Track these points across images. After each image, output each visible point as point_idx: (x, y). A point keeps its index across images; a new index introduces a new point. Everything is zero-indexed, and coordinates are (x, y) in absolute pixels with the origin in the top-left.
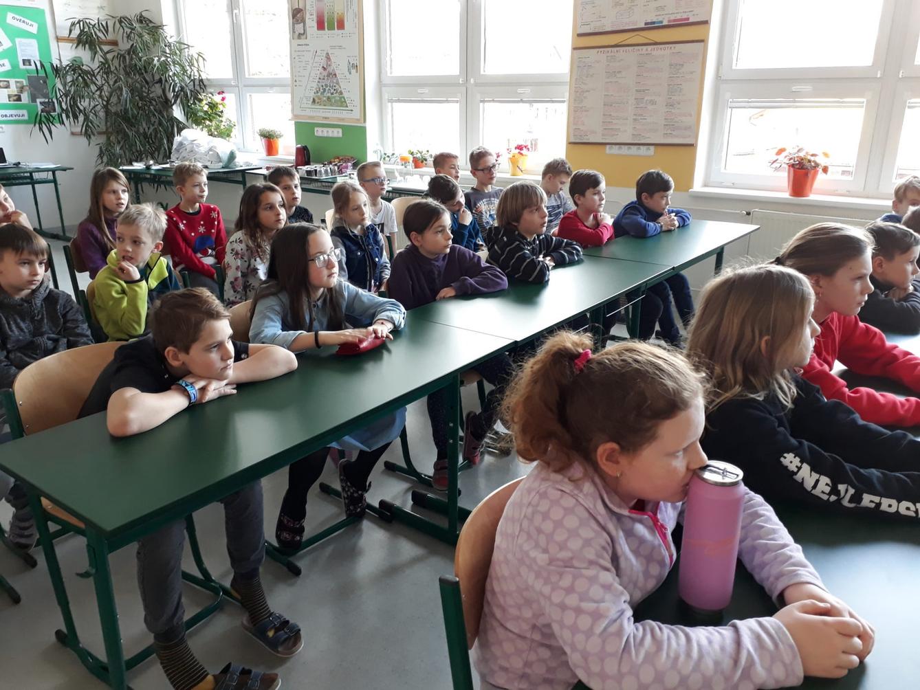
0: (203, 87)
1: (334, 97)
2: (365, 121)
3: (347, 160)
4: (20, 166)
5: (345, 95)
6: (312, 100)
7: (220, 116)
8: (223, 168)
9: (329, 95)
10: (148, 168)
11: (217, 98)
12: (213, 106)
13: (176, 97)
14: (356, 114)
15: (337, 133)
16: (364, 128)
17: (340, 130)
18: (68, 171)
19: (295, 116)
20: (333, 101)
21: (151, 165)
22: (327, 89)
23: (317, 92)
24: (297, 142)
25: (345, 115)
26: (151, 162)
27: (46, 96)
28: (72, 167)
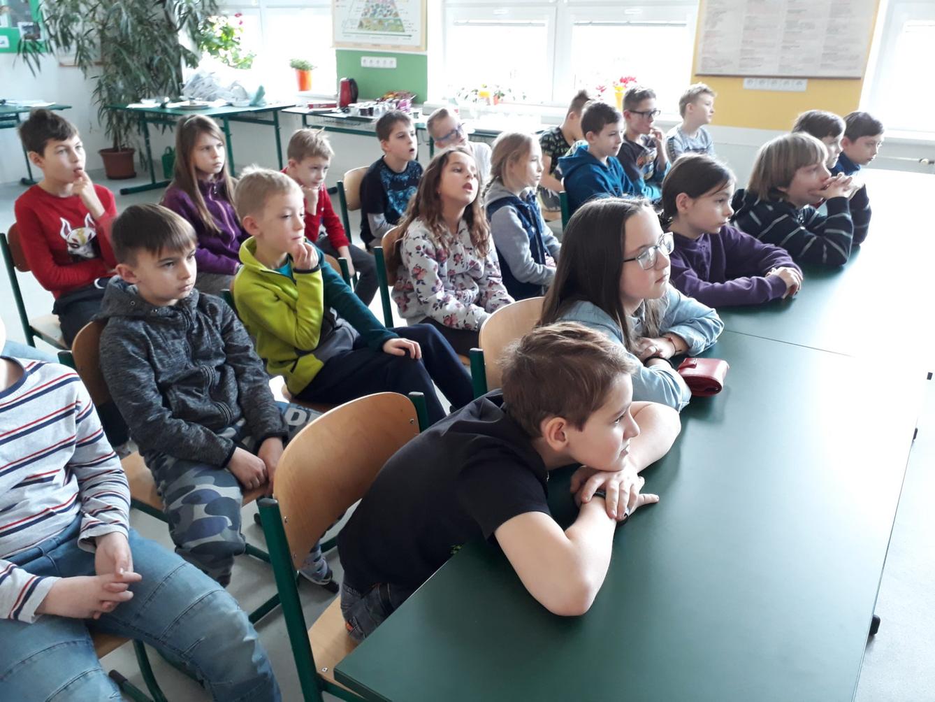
0: (214, 8)
1: (388, 20)
2: (426, 49)
3: (405, 96)
4: (6, 104)
5: (402, 16)
6: (358, 23)
7: (238, 43)
8: (251, 105)
9: (381, 17)
10: (163, 106)
11: (232, 22)
12: (227, 31)
13: (182, 21)
14: (416, 40)
15: (391, 63)
16: (425, 57)
17: (394, 60)
18: (65, 110)
19: (336, 43)
20: (386, 24)
21: (166, 103)
22: (378, 10)
23: (366, 14)
24: (339, 75)
25: (401, 41)
26: (167, 99)
27: (28, 18)
28: (69, 105)
